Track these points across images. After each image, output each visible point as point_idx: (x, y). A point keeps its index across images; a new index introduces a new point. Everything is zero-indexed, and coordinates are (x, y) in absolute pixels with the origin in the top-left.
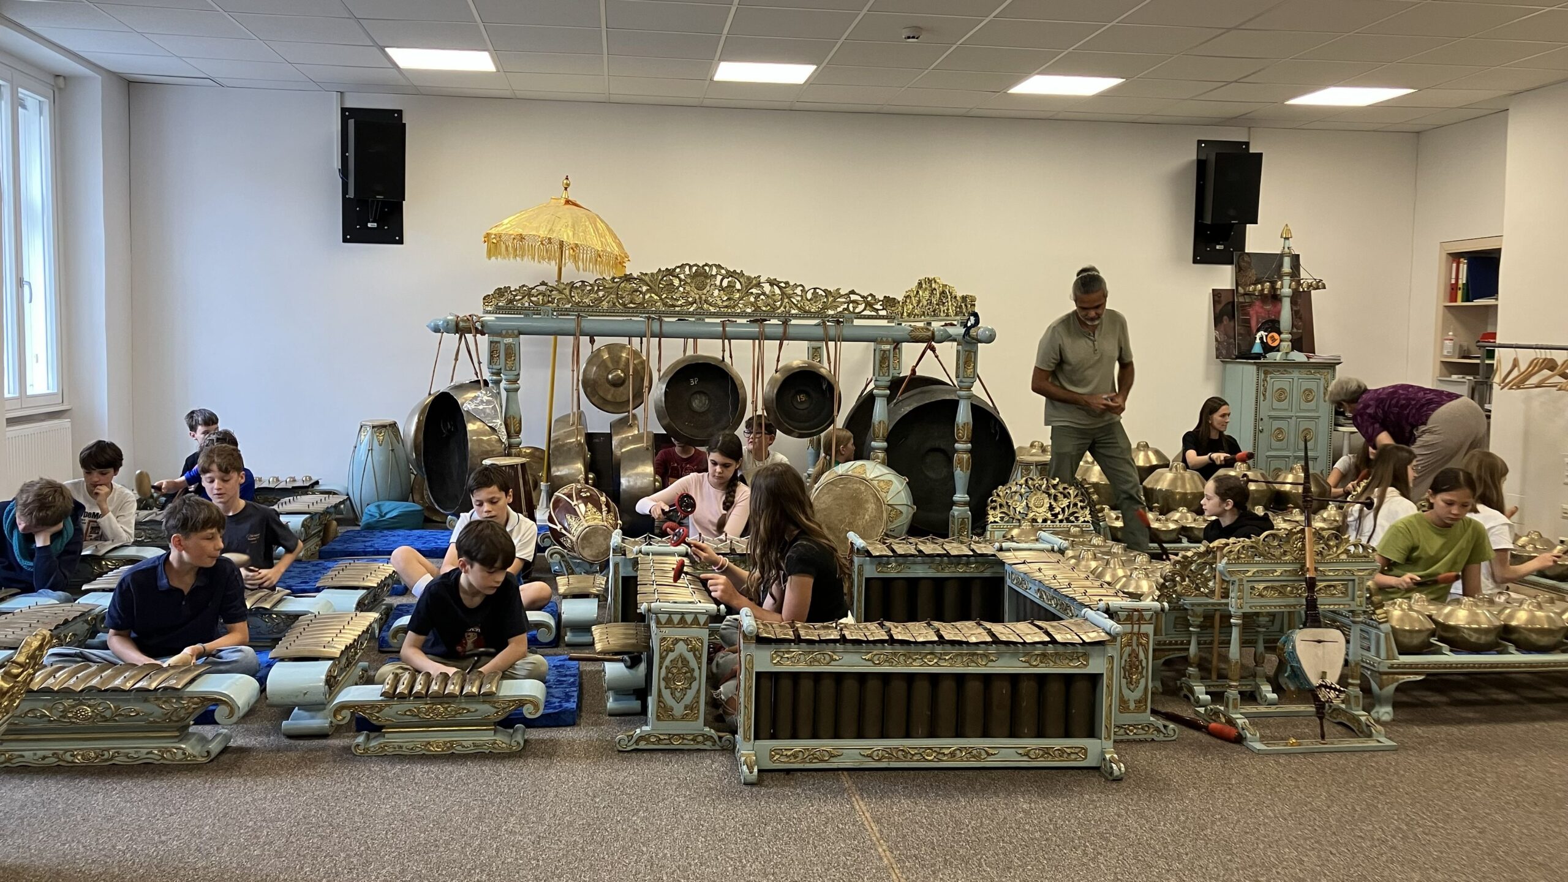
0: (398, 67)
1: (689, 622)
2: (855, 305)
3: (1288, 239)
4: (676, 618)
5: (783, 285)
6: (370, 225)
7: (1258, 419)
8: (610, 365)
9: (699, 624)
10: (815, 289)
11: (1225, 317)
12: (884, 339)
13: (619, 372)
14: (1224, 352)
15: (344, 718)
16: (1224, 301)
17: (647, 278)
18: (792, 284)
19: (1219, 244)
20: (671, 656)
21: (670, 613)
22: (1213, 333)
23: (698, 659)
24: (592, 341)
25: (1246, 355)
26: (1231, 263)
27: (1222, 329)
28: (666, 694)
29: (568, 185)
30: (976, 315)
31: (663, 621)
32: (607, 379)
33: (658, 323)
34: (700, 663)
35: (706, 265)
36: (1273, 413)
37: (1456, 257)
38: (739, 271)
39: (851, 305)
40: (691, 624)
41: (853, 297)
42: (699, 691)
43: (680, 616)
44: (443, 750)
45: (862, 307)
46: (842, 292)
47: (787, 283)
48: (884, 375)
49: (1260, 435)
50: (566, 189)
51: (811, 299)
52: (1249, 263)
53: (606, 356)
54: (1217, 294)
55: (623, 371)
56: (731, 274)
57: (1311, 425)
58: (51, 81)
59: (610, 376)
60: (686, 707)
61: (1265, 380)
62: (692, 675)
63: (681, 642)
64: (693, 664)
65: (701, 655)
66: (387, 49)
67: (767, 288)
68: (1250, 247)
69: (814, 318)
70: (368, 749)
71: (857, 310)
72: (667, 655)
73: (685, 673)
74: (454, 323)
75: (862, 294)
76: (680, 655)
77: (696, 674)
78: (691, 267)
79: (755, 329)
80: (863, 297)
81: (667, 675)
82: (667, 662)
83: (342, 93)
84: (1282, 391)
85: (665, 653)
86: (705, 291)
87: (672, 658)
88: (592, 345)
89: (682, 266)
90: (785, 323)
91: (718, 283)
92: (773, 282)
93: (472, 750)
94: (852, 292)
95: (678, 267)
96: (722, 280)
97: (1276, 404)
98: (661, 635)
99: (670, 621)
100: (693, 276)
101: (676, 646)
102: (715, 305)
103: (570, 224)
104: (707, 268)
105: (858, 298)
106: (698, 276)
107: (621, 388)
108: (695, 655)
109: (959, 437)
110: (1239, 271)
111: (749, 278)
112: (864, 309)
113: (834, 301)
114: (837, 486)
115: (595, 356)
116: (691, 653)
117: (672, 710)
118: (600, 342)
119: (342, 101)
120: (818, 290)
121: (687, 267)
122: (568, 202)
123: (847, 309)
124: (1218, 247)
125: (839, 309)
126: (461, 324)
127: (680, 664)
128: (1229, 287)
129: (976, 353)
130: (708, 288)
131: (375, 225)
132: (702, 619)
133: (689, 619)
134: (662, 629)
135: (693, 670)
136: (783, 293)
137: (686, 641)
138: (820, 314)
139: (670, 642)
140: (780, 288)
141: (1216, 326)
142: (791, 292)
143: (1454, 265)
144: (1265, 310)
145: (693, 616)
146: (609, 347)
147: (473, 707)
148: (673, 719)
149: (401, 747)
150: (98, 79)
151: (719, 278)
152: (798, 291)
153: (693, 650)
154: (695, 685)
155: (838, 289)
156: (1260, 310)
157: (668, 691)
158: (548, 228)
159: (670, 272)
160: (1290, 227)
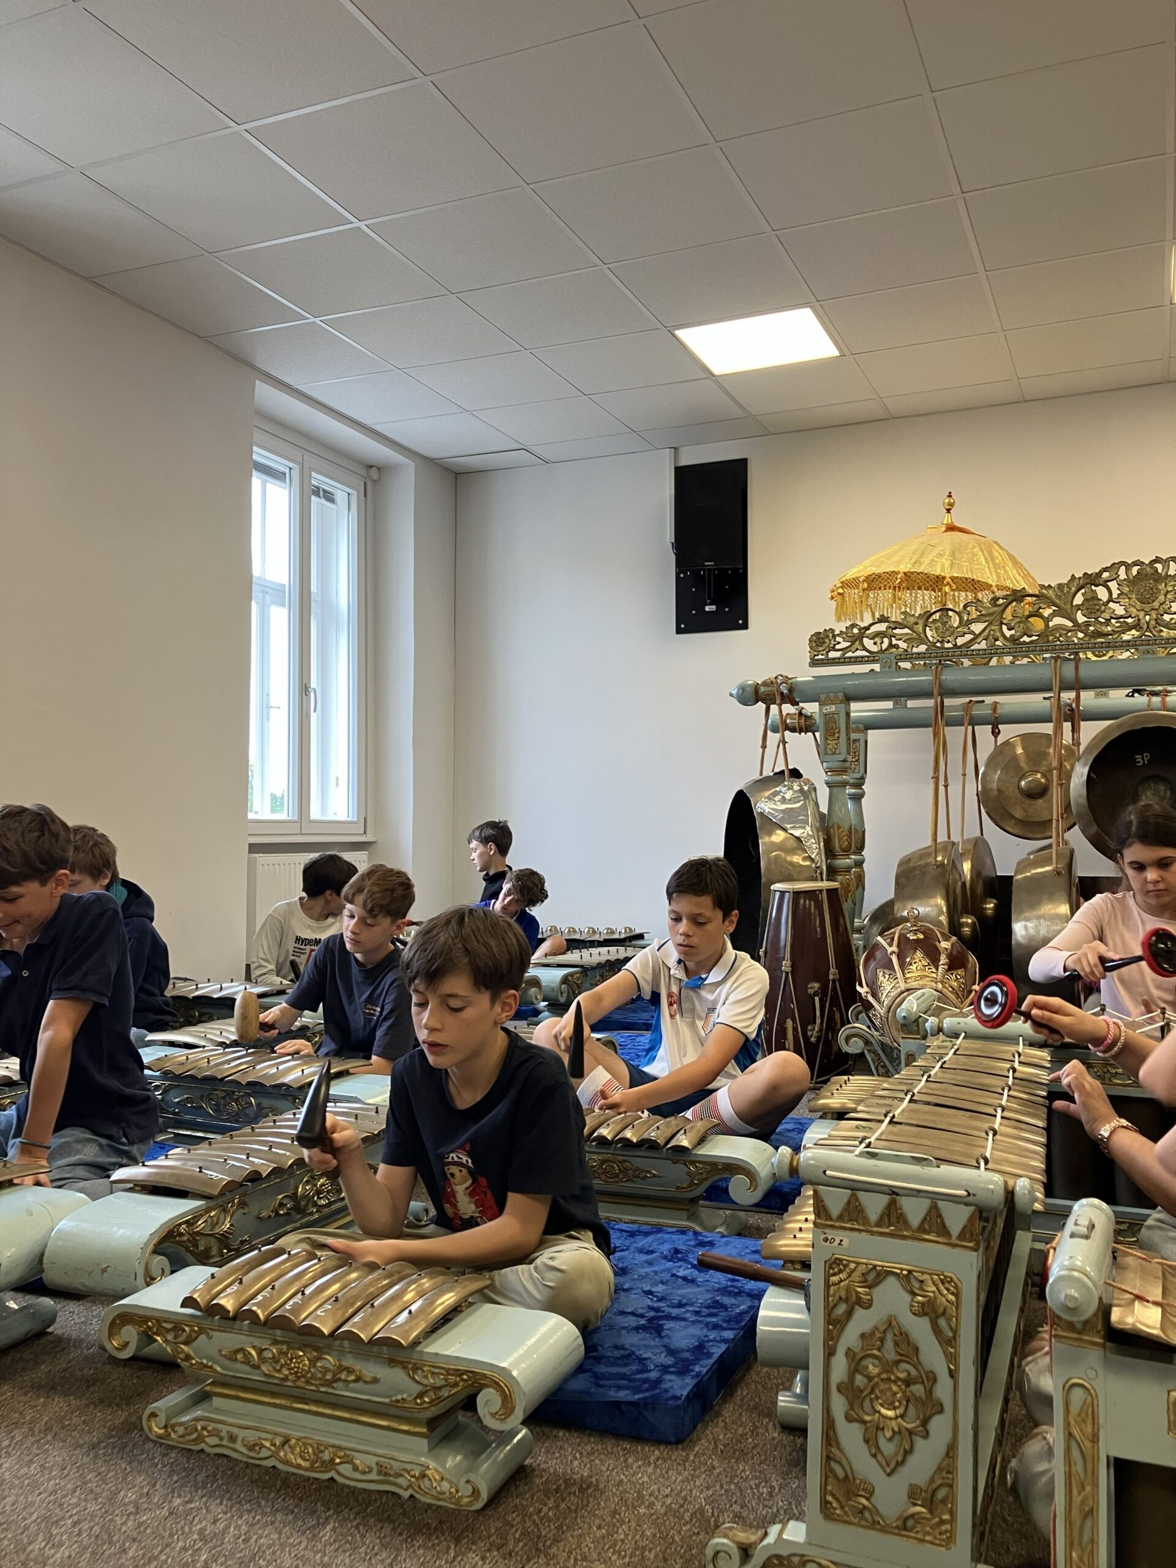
0: (713, 375)
1: (914, 1223)
4: (874, 1206)
6: (707, 609)
8: (1023, 764)
9: (944, 1231)
13: (1039, 776)
15: (126, 1344)
17: (1051, 593)
20: (862, 1322)
21: (855, 1187)
23: (948, 1342)
24: (996, 733)
28: (850, 1436)
29: (952, 505)
31: (835, 1209)
32: (1019, 787)
33: (1072, 665)
34: (952, 1358)
35: (1157, 560)
42: (951, 1449)
43: (886, 1199)
44: (312, 1469)
50: (948, 511)
53: (1020, 751)
55: (1044, 776)
58: (362, 471)
59: (1023, 783)
60: (914, 1494)
62: (930, 1392)
63: (891, 1281)
64: (932, 1355)
65: (955, 1332)
66: (678, 333)
70: (173, 1427)
73: (908, 1382)
74: (752, 690)
76: (890, 1323)
78: (1128, 567)
81: (851, 1378)
82: (850, 1337)
83: (675, 448)
85: (842, 1309)
86: (1156, 604)
87: (867, 1327)
88: (996, 737)
89: (1115, 567)
93: (371, 1482)
95: (1105, 570)
98: (828, 1250)
99: (853, 1213)
100: (1132, 582)
101: (877, 1292)
103: (947, 552)
104: (1159, 566)
106: (1142, 580)
107: (1040, 801)
108: (936, 1331)
115: (1002, 752)
116: (925, 1322)
117: (870, 1494)
118: (1008, 731)
119: (676, 457)
121: (1123, 568)
122: (951, 528)
126: (762, 689)
127: (890, 1352)
130: (1162, 598)
131: (714, 608)
132: (956, 1218)
133: (914, 1211)
134: (830, 1233)
135: (932, 1378)
137: (906, 1279)
139: (856, 1276)
145: (926, 1203)
146: (1025, 738)
147: (370, 1369)
148: (874, 1525)
149: (232, 1438)
150: (409, 467)
153: (929, 1310)
154: (940, 1426)
157: (856, 1429)
158: (913, 560)
159: (1092, 580)
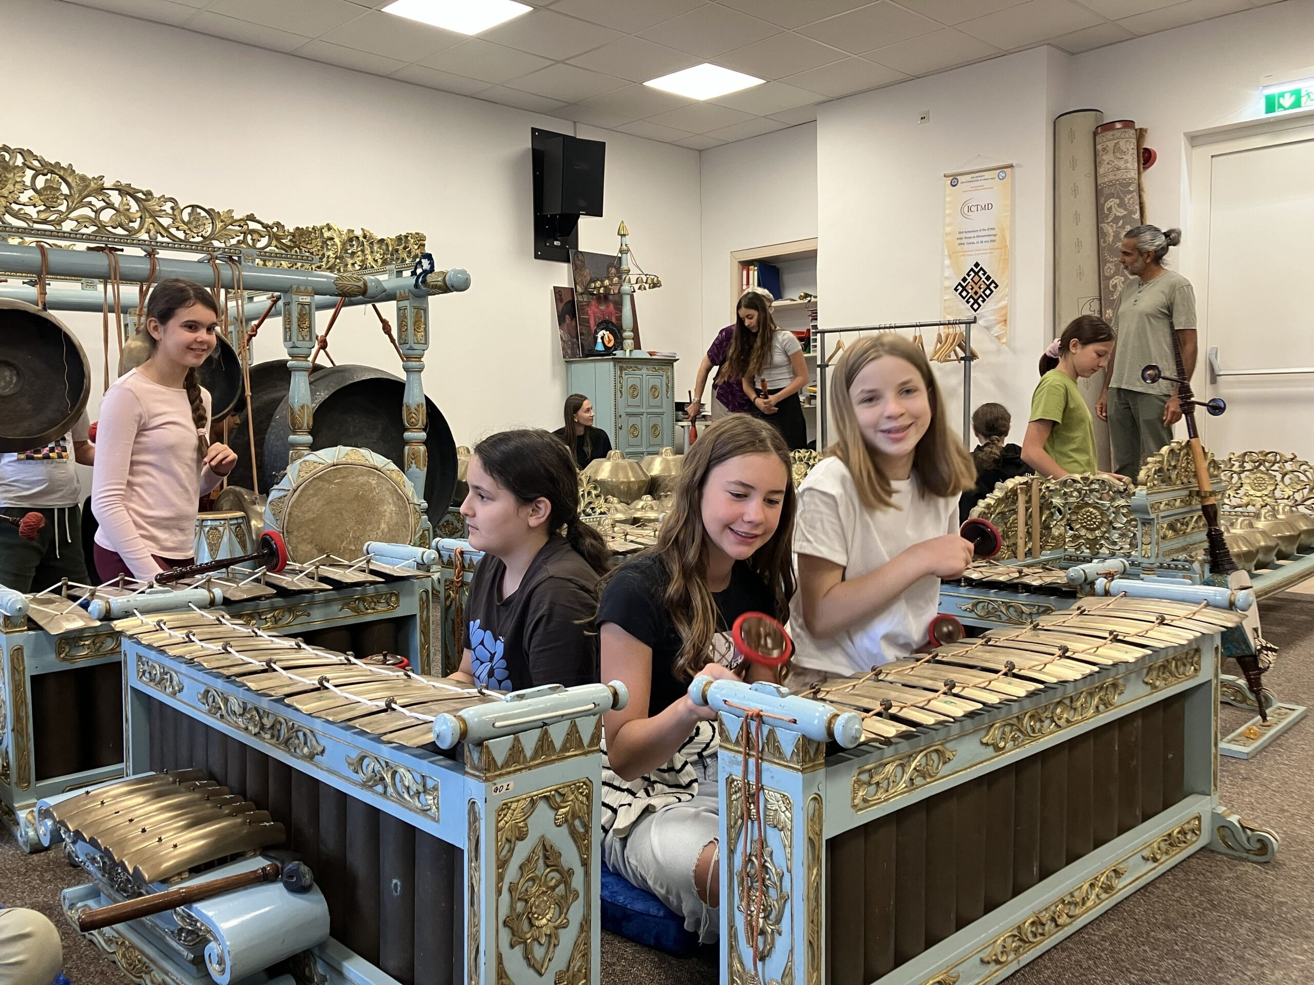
1: (558, 745)
2: (256, 236)
3: (624, 235)
5: (140, 195)
7: (617, 416)
9: (581, 745)
10: (193, 206)
11: (567, 316)
12: (302, 288)
14: (569, 351)
16: (567, 298)
18: (156, 195)
19: (556, 240)
22: (559, 332)
23: (583, 837)
25: (589, 353)
26: (568, 261)
27: (565, 328)
28: (513, 958)
30: (429, 257)
31: (500, 758)
34: (586, 848)
36: (629, 410)
37: (746, 264)
38: (64, 165)
39: (249, 237)
40: (565, 748)
41: (252, 225)
42: (585, 924)
45: (264, 242)
46: (237, 217)
47: (149, 194)
48: (304, 339)
49: (620, 431)
51: (189, 222)
52: (583, 262)
54: (558, 292)
56: (48, 168)
57: (657, 420)
61: (621, 377)
62: (568, 887)
63: (542, 804)
64: (570, 855)
65: (587, 827)
67: (115, 198)
68: (584, 246)
69: (196, 251)
71: (259, 245)
72: (511, 851)
75: (265, 222)
76: (541, 843)
77: (577, 882)
79: (101, 261)
80: (265, 226)
81: (514, 908)
84: (634, 387)
85: (506, 848)
90: (151, 254)
91: (28, 181)
92: (124, 191)
94: (251, 218)
96: (34, 178)
97: (631, 401)
98: (498, 799)
99: (516, 756)
101: (532, 820)
102: (25, 218)
104: (6, 155)
105: (258, 227)
108: (573, 833)
109: (412, 424)
110: (577, 270)
111: (83, 178)
112: (269, 245)
113: (224, 228)
114: (330, 482)
116: (564, 829)
120: (199, 210)
123: (244, 241)
124: (556, 243)
125: (233, 241)
127: (541, 869)
128: (566, 286)
129: (426, 310)
130: (10, 187)
132: (587, 729)
133: (559, 735)
134: (500, 782)
136: (143, 209)
137: (554, 800)
138: (204, 246)
139: (516, 814)
140: (137, 200)
141: (560, 325)
142: (158, 208)
143: (745, 273)
144: (601, 310)
145: (567, 725)
151: (29, 173)
152: (168, 207)
153: (569, 817)
154: (576, 912)
155: (230, 211)
156: (596, 310)
157: (518, 952)
160: (625, 224)
